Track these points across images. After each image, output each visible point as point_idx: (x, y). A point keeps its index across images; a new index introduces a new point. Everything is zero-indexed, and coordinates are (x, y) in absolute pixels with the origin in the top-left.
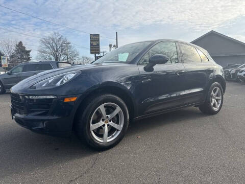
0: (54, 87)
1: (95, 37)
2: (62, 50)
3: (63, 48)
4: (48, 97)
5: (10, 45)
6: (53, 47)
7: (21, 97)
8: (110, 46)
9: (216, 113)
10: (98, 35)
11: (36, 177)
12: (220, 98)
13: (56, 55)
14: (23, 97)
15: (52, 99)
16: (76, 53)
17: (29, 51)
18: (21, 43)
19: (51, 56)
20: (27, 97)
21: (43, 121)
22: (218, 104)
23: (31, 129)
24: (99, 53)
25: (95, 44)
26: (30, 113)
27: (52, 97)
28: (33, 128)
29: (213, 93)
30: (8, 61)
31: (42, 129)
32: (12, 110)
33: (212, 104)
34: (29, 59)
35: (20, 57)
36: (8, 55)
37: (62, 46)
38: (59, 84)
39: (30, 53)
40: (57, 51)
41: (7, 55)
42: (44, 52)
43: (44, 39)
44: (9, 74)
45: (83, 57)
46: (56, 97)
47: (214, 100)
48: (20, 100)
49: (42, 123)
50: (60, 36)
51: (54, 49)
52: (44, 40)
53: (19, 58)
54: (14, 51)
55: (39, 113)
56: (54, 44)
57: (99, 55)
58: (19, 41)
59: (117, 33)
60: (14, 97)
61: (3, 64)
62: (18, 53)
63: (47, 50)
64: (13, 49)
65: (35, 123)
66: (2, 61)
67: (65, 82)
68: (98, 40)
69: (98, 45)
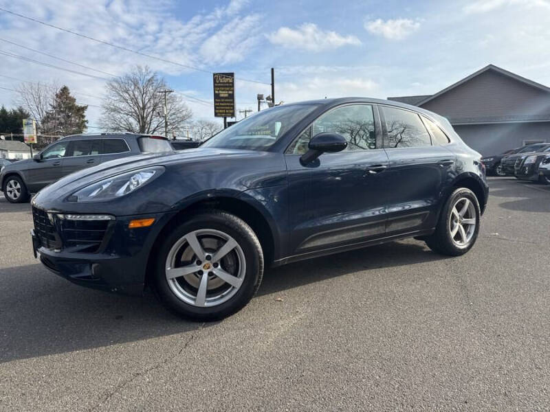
0: (113, 198)
1: (226, 80)
2: (156, 105)
3: (157, 101)
4: (100, 218)
5: (43, 94)
6: (135, 100)
7: (50, 216)
8: (260, 98)
9: (460, 253)
10: (232, 75)
11: (73, 366)
12: (473, 221)
13: (143, 118)
14: (54, 215)
15: (107, 221)
16: (184, 113)
17: (84, 109)
18: (65, 90)
19: (132, 120)
20: (61, 216)
21: (90, 263)
22: (468, 234)
23: (69, 278)
24: (233, 115)
25: (224, 94)
26: (67, 247)
27: (106, 218)
28: (72, 276)
29: (454, 210)
30: (38, 128)
31: (88, 277)
32: (34, 239)
33: (453, 234)
34: (82, 125)
35: (63, 121)
36: (38, 117)
37: (154, 96)
38: (121, 192)
39: (86, 113)
40: (144, 108)
41: (36, 117)
42: (117, 110)
43: (117, 81)
44: (37, 160)
45: (201, 122)
46: (114, 218)
47: (458, 226)
48: (48, 221)
49: (88, 267)
50: (152, 75)
51: (137, 103)
52: (115, 85)
53: (61, 124)
54: (50, 108)
55: (85, 247)
56: (136, 93)
57: (233, 120)
58: (61, 86)
59: (273, 69)
60: (39, 214)
61: (26, 135)
62: (60, 112)
63: (122, 105)
64: (48, 103)
65: (77, 266)
66: (25, 129)
67: (132, 188)
68: (231, 86)
69: (232, 96)
